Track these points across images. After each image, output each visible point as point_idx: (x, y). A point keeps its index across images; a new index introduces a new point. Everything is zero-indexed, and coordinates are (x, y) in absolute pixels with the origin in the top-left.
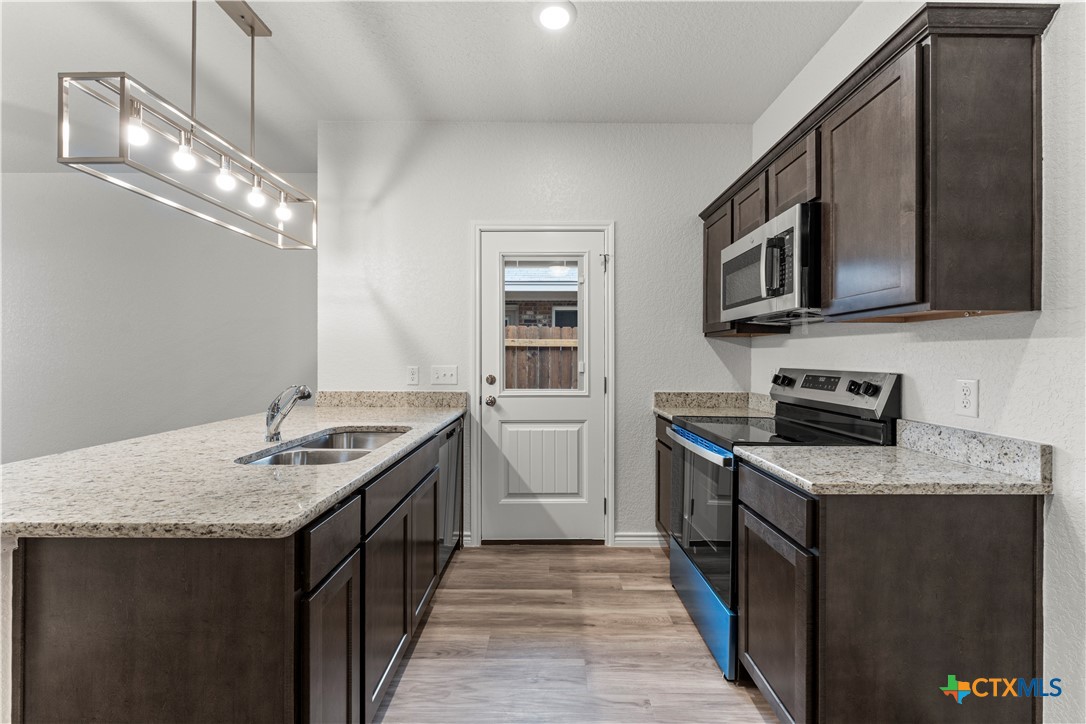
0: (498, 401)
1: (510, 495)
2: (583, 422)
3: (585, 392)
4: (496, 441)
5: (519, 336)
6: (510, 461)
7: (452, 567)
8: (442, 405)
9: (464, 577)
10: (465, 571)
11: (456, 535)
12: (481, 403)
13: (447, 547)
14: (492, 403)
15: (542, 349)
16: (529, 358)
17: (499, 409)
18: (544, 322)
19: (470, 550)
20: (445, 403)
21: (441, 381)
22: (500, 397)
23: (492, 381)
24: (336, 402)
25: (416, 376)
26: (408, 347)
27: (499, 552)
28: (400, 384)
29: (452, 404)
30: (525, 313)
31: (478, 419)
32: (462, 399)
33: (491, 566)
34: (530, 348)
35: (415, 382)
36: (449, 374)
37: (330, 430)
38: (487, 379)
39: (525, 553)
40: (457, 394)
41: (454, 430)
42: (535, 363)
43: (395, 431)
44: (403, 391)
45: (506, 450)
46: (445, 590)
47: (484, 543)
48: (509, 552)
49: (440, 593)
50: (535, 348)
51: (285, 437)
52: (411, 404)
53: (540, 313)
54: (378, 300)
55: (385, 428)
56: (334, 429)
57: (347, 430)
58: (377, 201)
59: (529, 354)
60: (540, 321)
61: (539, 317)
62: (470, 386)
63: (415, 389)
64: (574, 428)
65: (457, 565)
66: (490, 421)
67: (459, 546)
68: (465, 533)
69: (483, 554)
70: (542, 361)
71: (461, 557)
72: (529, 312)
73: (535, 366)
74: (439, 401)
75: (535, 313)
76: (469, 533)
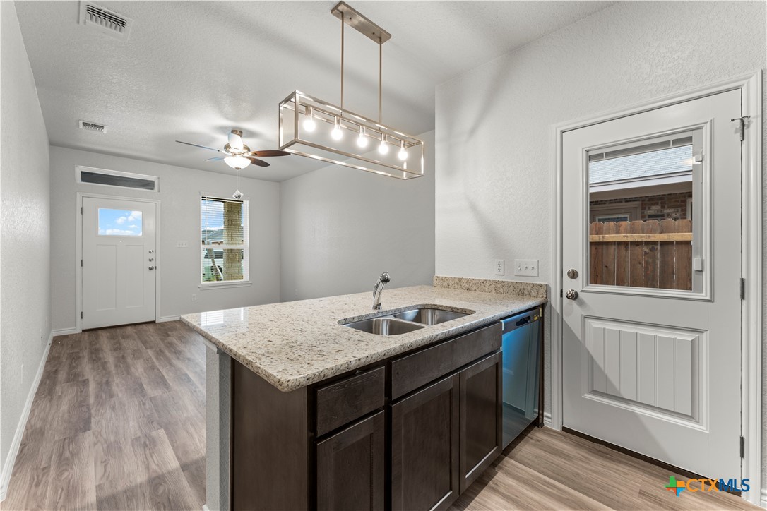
0: (581, 295)
1: (595, 392)
2: (701, 332)
3: (705, 295)
4: (578, 334)
5: (633, 231)
6: (595, 358)
7: (527, 442)
8: (523, 294)
9: (536, 457)
10: (538, 451)
11: (536, 412)
12: (562, 296)
13: (527, 420)
14: (574, 296)
15: (663, 243)
16: (646, 253)
17: (582, 304)
18: (674, 215)
19: (549, 432)
20: (526, 292)
21: (523, 273)
22: (582, 291)
23: (574, 275)
24: (445, 284)
25: (502, 268)
26: (495, 243)
27: (580, 446)
28: (489, 273)
29: (533, 294)
30: (649, 209)
31: (558, 310)
32: (542, 291)
33: (566, 457)
34: (647, 243)
35: (502, 273)
36: (530, 268)
37: (420, 305)
38: (569, 273)
39: (611, 459)
40: (538, 285)
41: (529, 318)
42: (654, 258)
43: (464, 313)
44: (491, 279)
45: (591, 345)
46: (513, 461)
47: (565, 429)
48: (591, 451)
49: (508, 462)
50: (655, 243)
51: (384, 307)
52: (497, 291)
53: (669, 207)
54: (474, 208)
55: (458, 309)
56: (424, 306)
57: (433, 307)
58: (473, 131)
59: (645, 249)
60: (669, 215)
61: (667, 211)
62: (551, 278)
63: (501, 279)
64: (688, 337)
65: (531, 441)
66: (573, 316)
67: (537, 423)
68: (545, 413)
69: (562, 441)
70: (663, 256)
71: (537, 434)
72: (654, 207)
73: (654, 262)
74: (519, 290)
75: (663, 207)
76: (549, 415)
